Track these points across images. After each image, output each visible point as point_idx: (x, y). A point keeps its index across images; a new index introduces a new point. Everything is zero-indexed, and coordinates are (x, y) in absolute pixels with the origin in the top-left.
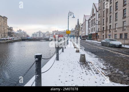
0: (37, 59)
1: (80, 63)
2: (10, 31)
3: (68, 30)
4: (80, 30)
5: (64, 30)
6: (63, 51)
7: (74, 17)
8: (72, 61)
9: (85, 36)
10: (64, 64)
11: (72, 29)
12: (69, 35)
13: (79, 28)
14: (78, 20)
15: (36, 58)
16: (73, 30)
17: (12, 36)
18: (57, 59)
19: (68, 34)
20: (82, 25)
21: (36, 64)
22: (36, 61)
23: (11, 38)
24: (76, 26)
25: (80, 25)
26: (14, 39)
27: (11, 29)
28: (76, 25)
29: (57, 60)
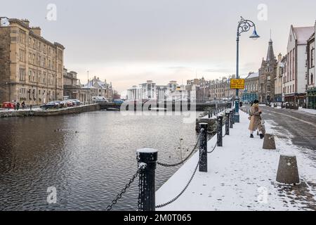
0: (142, 164)
1: (280, 186)
2: (69, 82)
3: (238, 77)
4: (278, 75)
5: (225, 78)
6: (220, 143)
7: (256, 36)
8: (251, 178)
9: (296, 94)
10: (223, 185)
11: (250, 74)
12: (240, 93)
13: (275, 68)
14: (271, 43)
15: (139, 161)
16: (251, 76)
17: (74, 97)
18: (203, 166)
19: (237, 90)
20: (283, 61)
21: (141, 178)
22: (141, 171)
23: (71, 101)
24: (264, 63)
25: (277, 58)
26: (78, 104)
27: (71, 76)
28: (263, 61)
29: (200, 170)
